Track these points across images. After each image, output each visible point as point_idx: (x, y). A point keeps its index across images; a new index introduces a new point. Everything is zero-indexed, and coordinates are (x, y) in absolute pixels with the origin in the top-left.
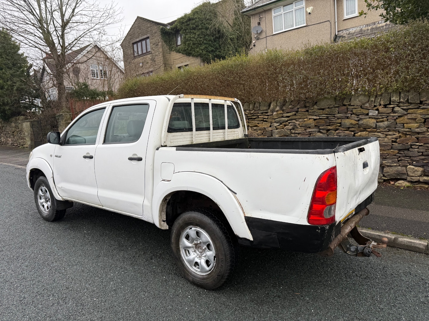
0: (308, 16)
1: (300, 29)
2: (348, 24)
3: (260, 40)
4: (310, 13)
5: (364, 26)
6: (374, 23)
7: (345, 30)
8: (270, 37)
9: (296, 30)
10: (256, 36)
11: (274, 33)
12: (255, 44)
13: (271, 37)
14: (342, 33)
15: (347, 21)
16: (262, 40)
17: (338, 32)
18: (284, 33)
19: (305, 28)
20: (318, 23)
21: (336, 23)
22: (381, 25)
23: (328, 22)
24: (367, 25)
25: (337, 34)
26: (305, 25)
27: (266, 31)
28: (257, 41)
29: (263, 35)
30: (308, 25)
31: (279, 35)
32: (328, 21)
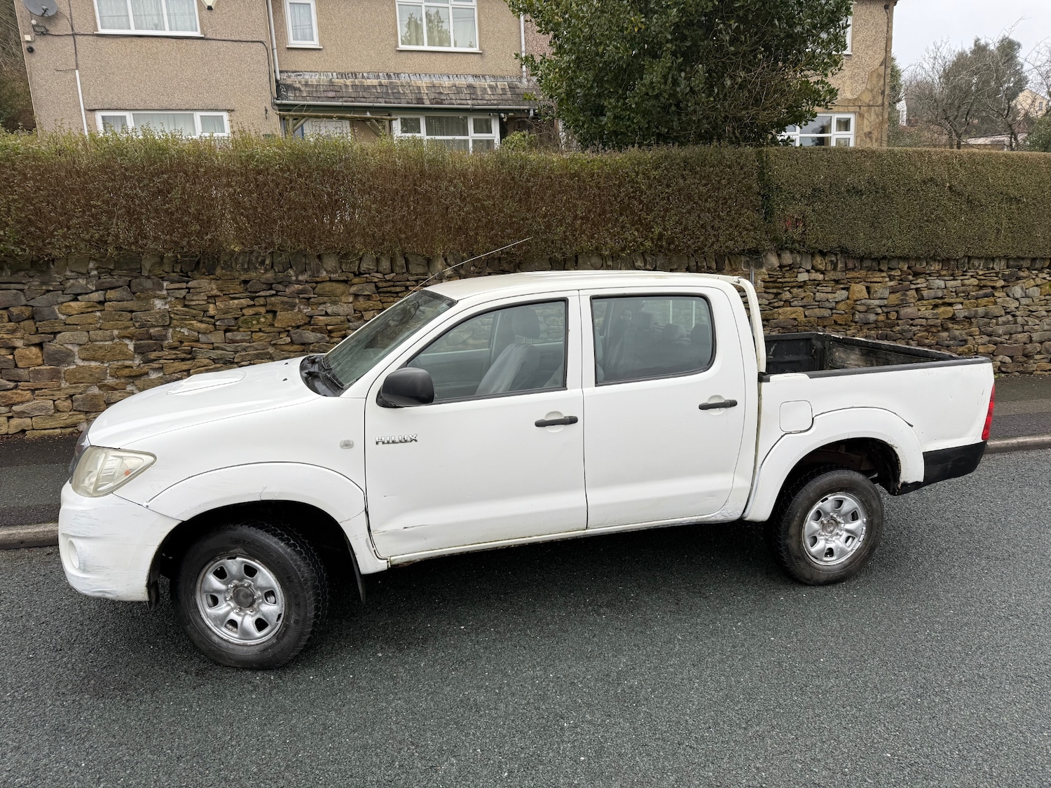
0: (206, 12)
1: (184, 41)
2: (300, 62)
3: (50, 37)
4: (210, 8)
5: (335, 74)
6: (355, 75)
7: (293, 72)
8: (87, 37)
9: (174, 40)
10: (34, 22)
11: (101, 31)
12: (34, 46)
13: (91, 38)
14: (289, 77)
15: (296, 52)
16: (56, 39)
17: (281, 72)
18: (134, 39)
19: (199, 41)
20: (233, 38)
21: (275, 51)
22: (368, 82)
23: (260, 44)
24: (342, 75)
25: (278, 78)
26: (198, 34)
27: (71, 15)
28: (38, 38)
29: (62, 27)
30: (208, 36)
31: (119, 41)
32: (260, 42)
